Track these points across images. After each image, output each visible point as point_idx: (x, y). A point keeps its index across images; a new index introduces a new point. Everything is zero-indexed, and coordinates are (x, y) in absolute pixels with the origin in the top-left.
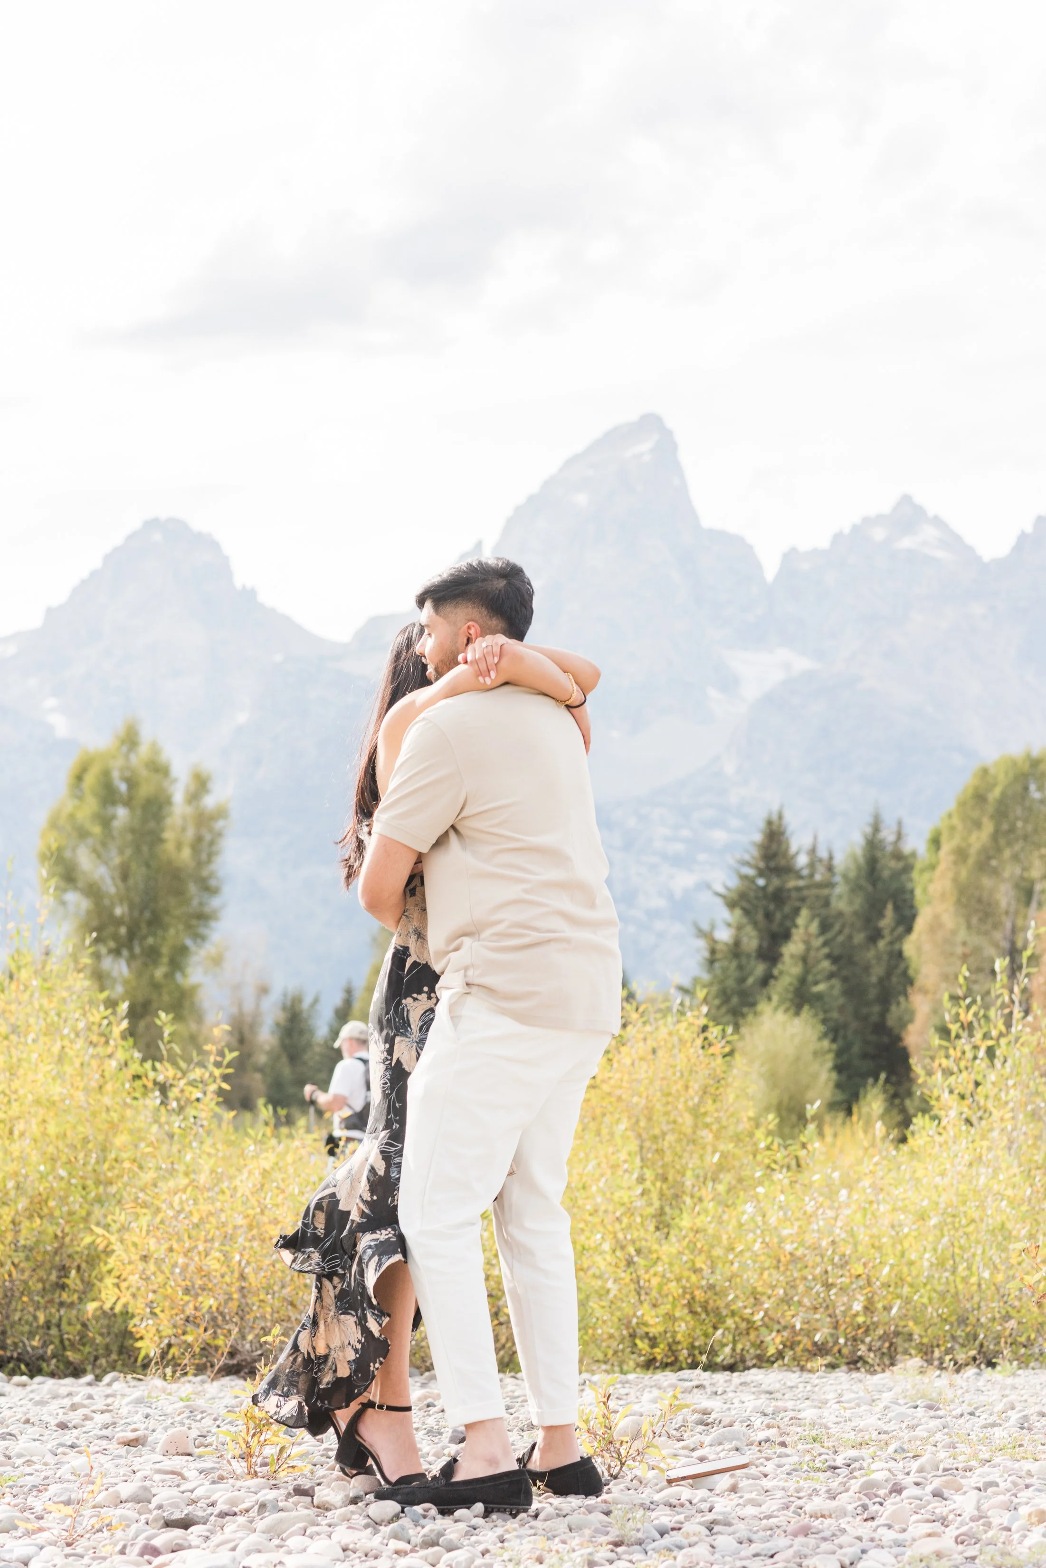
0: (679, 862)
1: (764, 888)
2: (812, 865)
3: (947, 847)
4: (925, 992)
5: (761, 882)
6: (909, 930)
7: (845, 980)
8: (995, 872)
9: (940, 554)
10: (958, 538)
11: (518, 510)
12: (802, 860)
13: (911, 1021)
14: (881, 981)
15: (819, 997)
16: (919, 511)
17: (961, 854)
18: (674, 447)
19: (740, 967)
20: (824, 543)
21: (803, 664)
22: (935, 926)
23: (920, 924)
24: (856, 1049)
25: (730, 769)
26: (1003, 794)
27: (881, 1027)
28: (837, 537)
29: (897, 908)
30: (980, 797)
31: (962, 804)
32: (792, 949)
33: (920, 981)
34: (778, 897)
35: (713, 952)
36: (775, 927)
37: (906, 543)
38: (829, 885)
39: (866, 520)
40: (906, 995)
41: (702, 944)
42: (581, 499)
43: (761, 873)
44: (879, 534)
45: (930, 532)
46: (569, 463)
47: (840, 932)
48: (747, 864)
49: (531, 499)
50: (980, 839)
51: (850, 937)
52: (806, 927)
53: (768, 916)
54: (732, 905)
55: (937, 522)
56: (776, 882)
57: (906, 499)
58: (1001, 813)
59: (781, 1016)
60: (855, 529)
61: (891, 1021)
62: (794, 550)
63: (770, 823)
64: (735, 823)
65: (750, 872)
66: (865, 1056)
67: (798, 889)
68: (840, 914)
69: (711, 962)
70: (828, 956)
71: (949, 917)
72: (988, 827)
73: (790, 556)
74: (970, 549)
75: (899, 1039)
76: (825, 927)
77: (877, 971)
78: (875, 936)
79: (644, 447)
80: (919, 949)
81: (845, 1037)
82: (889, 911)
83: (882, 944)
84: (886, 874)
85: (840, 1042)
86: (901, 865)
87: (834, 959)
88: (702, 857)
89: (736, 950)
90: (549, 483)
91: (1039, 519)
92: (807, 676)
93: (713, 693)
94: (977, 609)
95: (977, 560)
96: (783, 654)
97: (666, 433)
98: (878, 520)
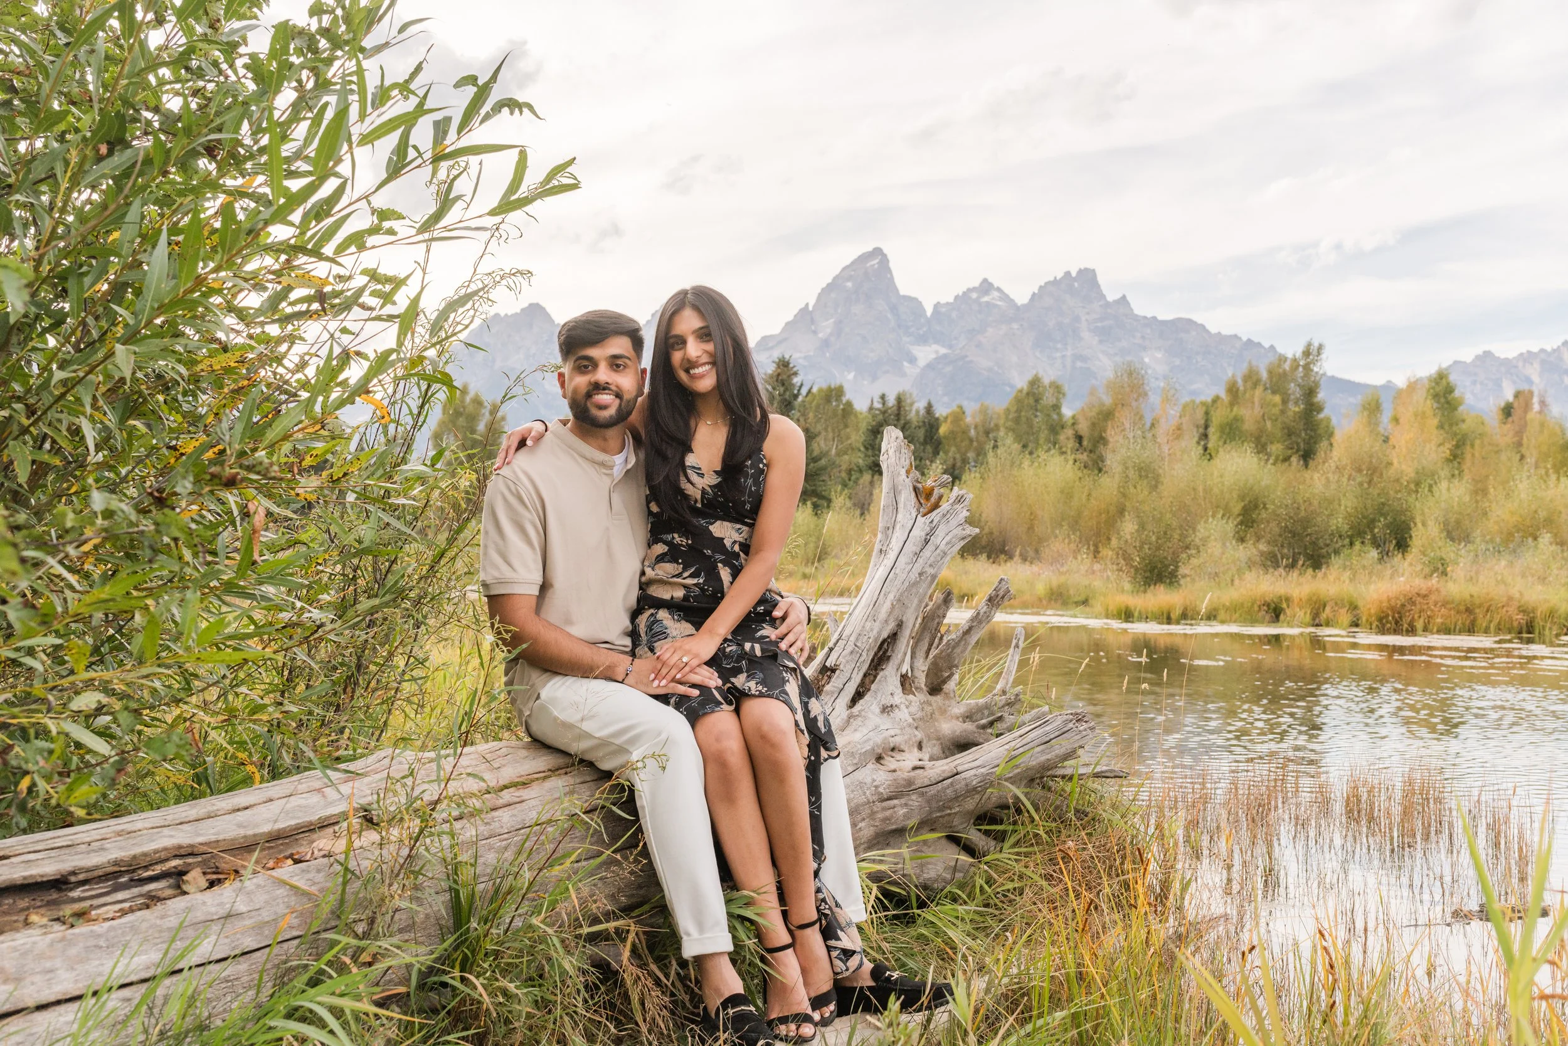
9: (999, 303)
10: (1007, 296)
11: (823, 289)
16: (991, 285)
18: (888, 261)
20: (951, 300)
21: (943, 351)
28: (957, 297)
37: (986, 299)
39: (969, 290)
42: (849, 284)
44: (974, 295)
45: (995, 294)
46: (844, 269)
49: (828, 285)
55: (999, 289)
57: (985, 280)
60: (964, 293)
62: (938, 303)
73: (937, 306)
74: (1012, 300)
79: (875, 262)
90: (836, 278)
91: (1041, 287)
92: (945, 356)
93: (905, 364)
94: (1015, 326)
95: (1015, 305)
96: (935, 347)
97: (884, 256)
98: (974, 289)
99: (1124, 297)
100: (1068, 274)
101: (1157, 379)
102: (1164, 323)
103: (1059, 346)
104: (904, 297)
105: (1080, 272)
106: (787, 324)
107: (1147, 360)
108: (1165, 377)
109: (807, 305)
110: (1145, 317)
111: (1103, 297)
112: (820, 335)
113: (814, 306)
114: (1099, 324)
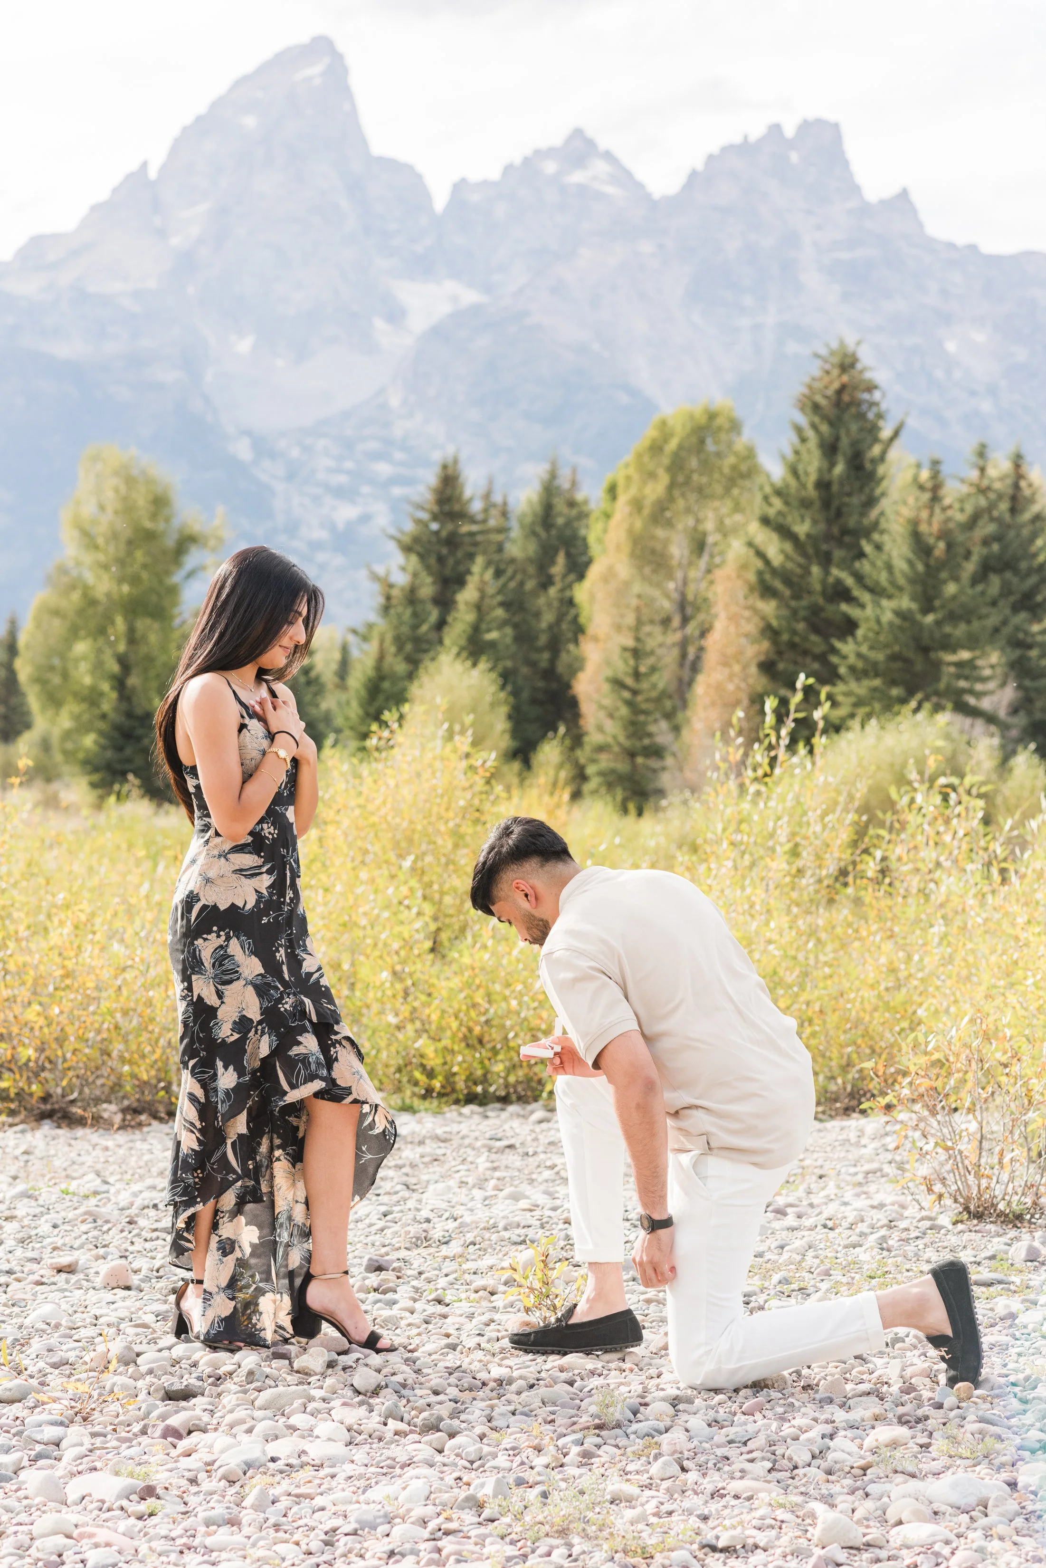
0: (344, 494)
1: (437, 533)
2: (486, 510)
3: (623, 498)
4: (596, 639)
5: (435, 526)
6: (581, 577)
7: (516, 626)
8: (669, 524)
9: (610, 190)
10: (629, 174)
11: (185, 129)
12: (476, 507)
13: (581, 668)
14: (550, 627)
15: (492, 644)
16: (590, 144)
17: (637, 505)
18: (346, 71)
19: (415, 615)
21: (470, 297)
22: (608, 576)
23: (594, 572)
24: (525, 695)
25: (395, 401)
26: (680, 447)
27: (550, 673)
28: (508, 169)
29: (568, 555)
30: (656, 448)
31: (639, 456)
32: (467, 596)
33: (591, 630)
34: (452, 541)
35: (388, 598)
36: (448, 572)
37: (577, 177)
38: (503, 530)
39: (537, 153)
40: (576, 642)
41: (377, 588)
42: (250, 121)
43: (435, 517)
44: (550, 167)
45: (601, 167)
46: (238, 84)
47: (512, 578)
48: (421, 508)
49: (199, 119)
50: (655, 490)
51: (522, 584)
52: (482, 575)
53: (441, 560)
54: (407, 549)
55: (608, 156)
56: (450, 527)
57: (578, 133)
58: (677, 466)
59: (459, 667)
60: (527, 161)
61: (561, 668)
62: (463, 181)
63: (445, 467)
64: (399, 456)
65: (425, 516)
66: (534, 701)
67: (471, 534)
68: (513, 561)
69: (386, 609)
70: (502, 604)
71: (624, 569)
72: (664, 479)
73: (460, 187)
74: (640, 186)
75: (568, 686)
76: (498, 574)
77: (548, 618)
78: (546, 582)
79: (315, 70)
80: (592, 598)
81: (514, 683)
82: (561, 559)
83: (553, 591)
84: (560, 521)
85: (509, 688)
86: (574, 512)
87: (506, 605)
88: (366, 489)
89: (411, 597)
90: (217, 105)
91: (711, 157)
92: (476, 310)
93: (379, 324)
94: (646, 247)
95: (648, 197)
96: (450, 286)
97: (337, 58)
98: (550, 153)
99: (904, 195)
100: (775, 129)
101: (973, 393)
102: (995, 260)
103: (748, 301)
104: (381, 160)
105: (806, 126)
106: (94, 208)
107: (951, 347)
108: (992, 391)
109: (145, 165)
110: (951, 246)
111: (855, 189)
112: (175, 241)
113: (163, 169)
114: (845, 256)
